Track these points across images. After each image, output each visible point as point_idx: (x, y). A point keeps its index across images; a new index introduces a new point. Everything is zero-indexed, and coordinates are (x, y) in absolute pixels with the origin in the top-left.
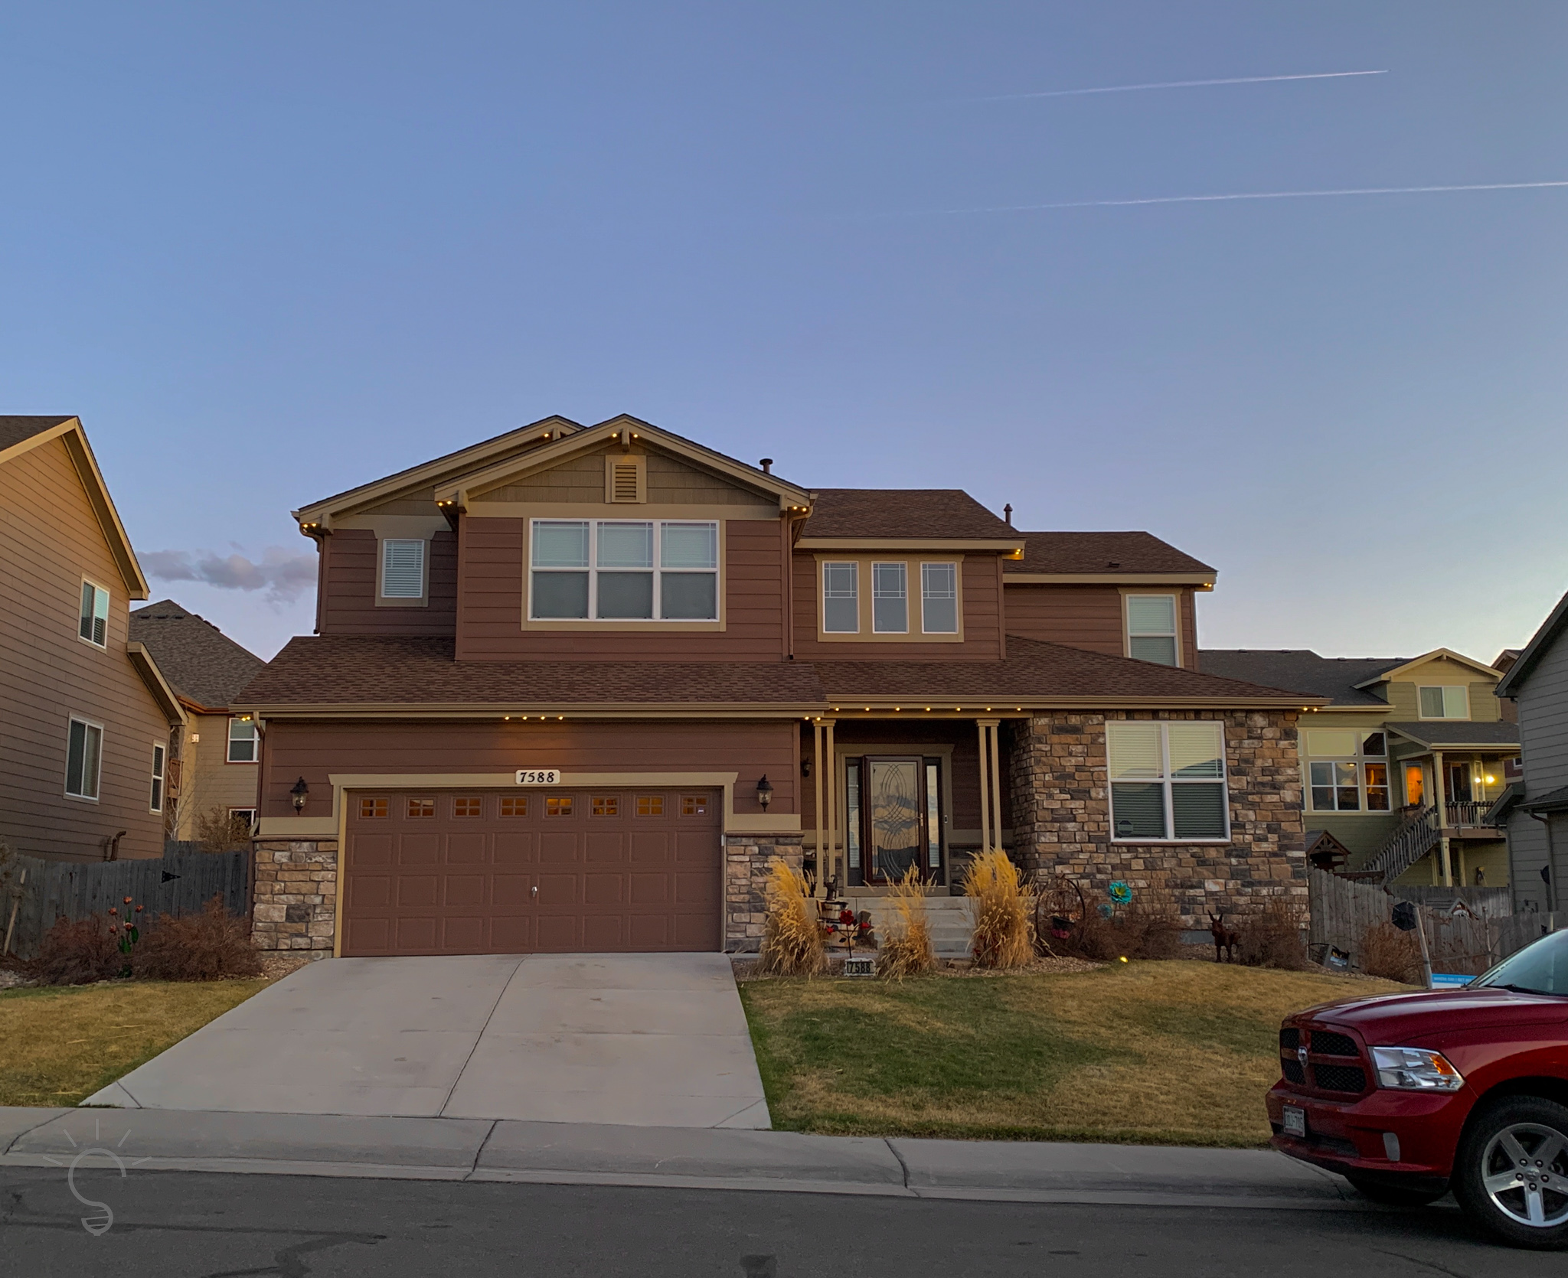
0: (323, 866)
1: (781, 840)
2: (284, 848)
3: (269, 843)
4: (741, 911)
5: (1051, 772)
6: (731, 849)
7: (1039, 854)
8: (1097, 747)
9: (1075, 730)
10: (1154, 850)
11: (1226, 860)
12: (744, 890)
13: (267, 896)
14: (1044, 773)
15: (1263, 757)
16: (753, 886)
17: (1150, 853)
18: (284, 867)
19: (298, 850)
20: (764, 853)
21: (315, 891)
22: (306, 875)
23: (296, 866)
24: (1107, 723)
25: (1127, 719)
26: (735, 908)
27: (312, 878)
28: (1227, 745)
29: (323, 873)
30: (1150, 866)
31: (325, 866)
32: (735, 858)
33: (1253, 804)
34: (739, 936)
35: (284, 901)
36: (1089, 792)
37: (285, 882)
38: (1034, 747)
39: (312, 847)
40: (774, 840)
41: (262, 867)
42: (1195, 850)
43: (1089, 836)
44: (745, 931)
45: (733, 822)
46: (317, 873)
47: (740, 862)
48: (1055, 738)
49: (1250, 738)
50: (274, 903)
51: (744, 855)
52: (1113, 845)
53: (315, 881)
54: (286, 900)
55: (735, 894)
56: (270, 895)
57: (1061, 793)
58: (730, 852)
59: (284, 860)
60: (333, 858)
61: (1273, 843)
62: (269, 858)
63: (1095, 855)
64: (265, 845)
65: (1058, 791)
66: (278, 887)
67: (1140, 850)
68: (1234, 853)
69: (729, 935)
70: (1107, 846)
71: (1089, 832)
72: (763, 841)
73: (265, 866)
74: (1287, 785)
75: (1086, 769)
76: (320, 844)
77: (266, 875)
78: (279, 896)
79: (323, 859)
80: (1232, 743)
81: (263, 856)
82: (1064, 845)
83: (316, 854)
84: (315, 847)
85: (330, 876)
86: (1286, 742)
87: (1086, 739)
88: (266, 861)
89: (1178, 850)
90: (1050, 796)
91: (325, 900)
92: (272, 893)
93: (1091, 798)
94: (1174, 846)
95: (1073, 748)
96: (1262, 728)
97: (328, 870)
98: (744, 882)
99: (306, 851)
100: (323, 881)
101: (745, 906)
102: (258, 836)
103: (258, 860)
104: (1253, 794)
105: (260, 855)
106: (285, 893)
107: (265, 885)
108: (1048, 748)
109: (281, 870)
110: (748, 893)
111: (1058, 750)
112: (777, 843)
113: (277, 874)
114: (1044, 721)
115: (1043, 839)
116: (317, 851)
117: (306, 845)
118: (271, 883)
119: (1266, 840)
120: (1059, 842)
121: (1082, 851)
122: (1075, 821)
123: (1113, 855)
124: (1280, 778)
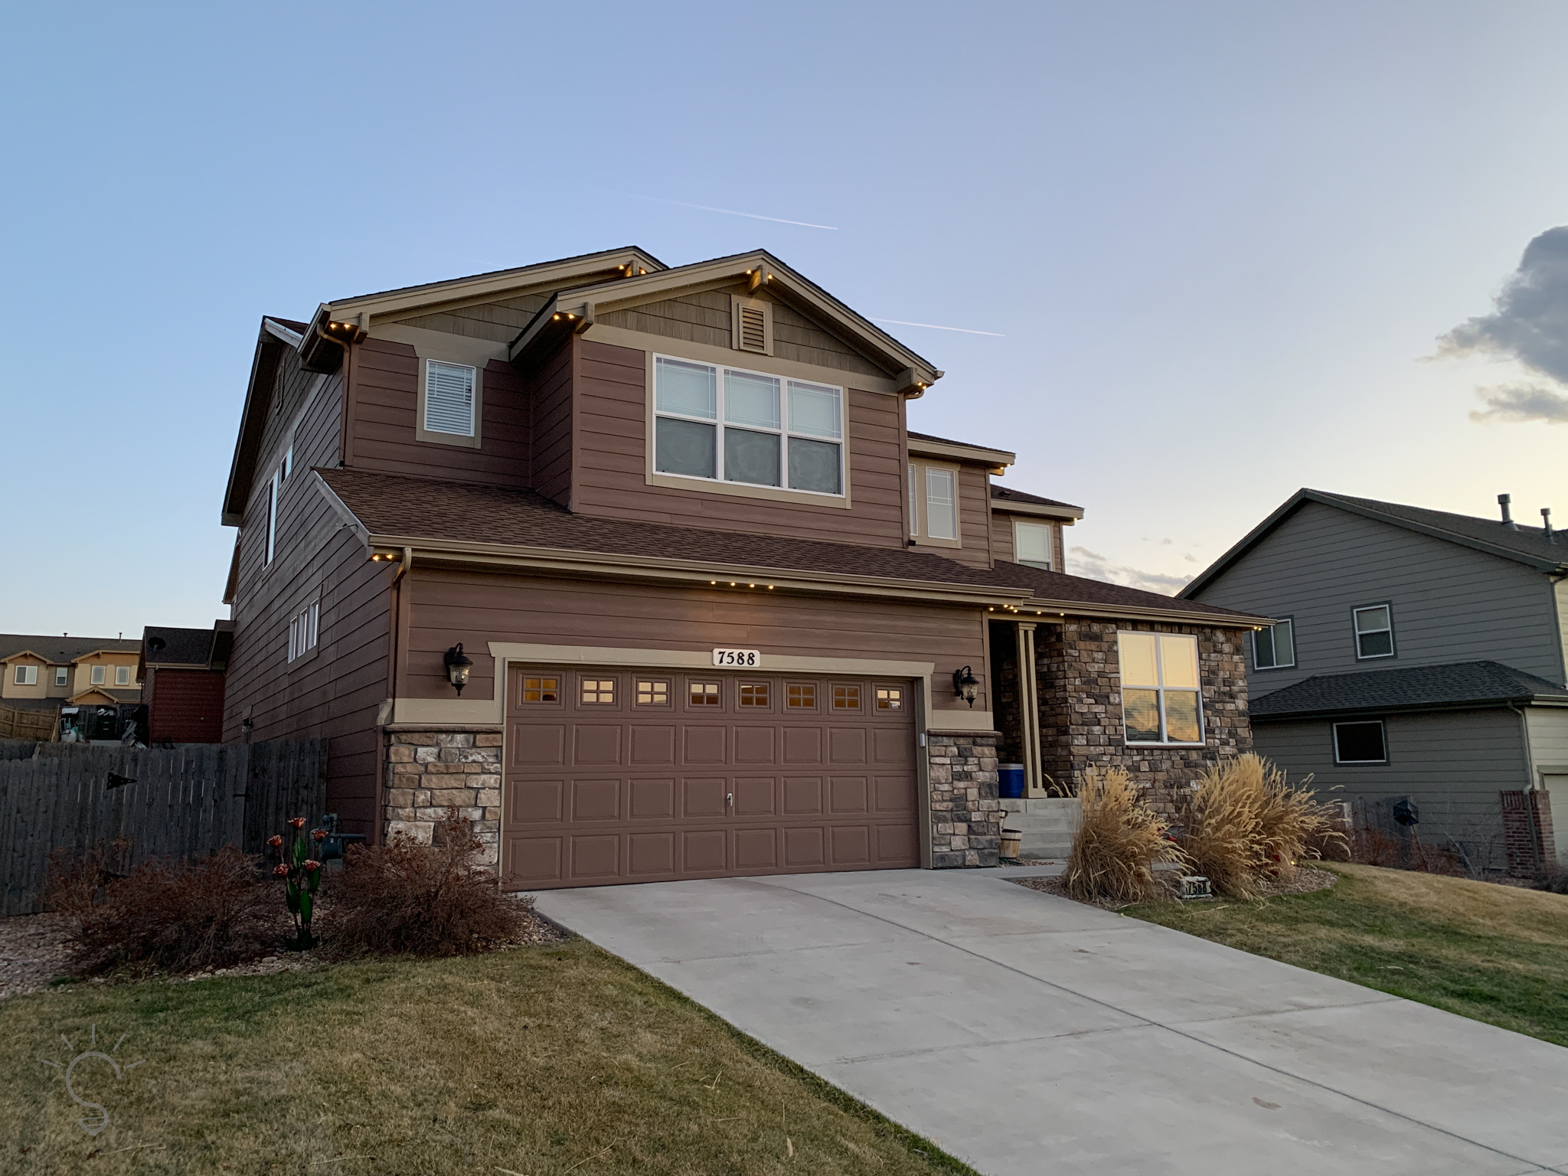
0: (483, 768)
1: (978, 740)
2: (430, 743)
3: (410, 735)
4: (945, 820)
5: (1080, 677)
6: (934, 750)
7: (1074, 756)
8: (1112, 655)
9: (1096, 638)
10: (1156, 752)
11: (1203, 762)
12: (947, 796)
13: (407, 810)
14: (1075, 678)
15: (1223, 670)
16: (955, 792)
17: (1153, 755)
18: (431, 768)
19: (449, 745)
20: (963, 755)
21: (473, 802)
22: (461, 780)
23: (447, 767)
24: (1118, 631)
25: (1133, 629)
26: (939, 819)
27: (469, 784)
28: (1200, 658)
29: (483, 777)
30: (1154, 769)
31: (486, 767)
32: (937, 760)
33: (1218, 711)
34: (945, 849)
35: (430, 817)
36: (1108, 697)
37: (431, 789)
38: (1067, 652)
39: (468, 741)
40: (970, 740)
41: (400, 769)
42: (1183, 753)
43: (1109, 738)
44: (950, 843)
45: (936, 719)
46: (475, 776)
47: (943, 764)
48: (1082, 645)
49: (1215, 652)
50: (415, 821)
51: (944, 756)
52: (1128, 747)
53: (472, 788)
54: (433, 816)
55: (939, 801)
56: (412, 809)
57: (1087, 697)
58: (933, 753)
59: (431, 759)
60: (496, 756)
61: (1233, 747)
62: (410, 755)
63: (1115, 757)
64: (403, 737)
65: (1085, 696)
66: (422, 797)
67: (1146, 752)
68: (1209, 756)
69: (936, 849)
70: (1123, 749)
71: (1109, 735)
72: (961, 741)
73: (405, 768)
74: (1239, 695)
75: (1106, 675)
76: (478, 737)
77: (404, 780)
78: (423, 810)
79: (483, 757)
80: (1204, 656)
81: (400, 753)
82: (1092, 748)
83: (474, 750)
84: (472, 740)
85: (492, 781)
86: (1238, 657)
87: (1105, 646)
88: (405, 760)
89: (1172, 753)
90: (1080, 701)
91: (488, 815)
92: (413, 806)
93: (1109, 703)
94: (1169, 749)
95: (1095, 655)
96: (1222, 644)
97: (491, 773)
98: (946, 787)
99: (460, 746)
100: (484, 788)
101: (948, 815)
102: (393, 726)
103: (393, 758)
104: (1218, 702)
105: (396, 753)
106: (431, 805)
107: (403, 794)
108: (1077, 654)
109: (426, 772)
110: (951, 800)
111: (1085, 657)
112: (975, 744)
113: (420, 778)
114: (1073, 627)
115: (1076, 742)
116: (474, 746)
117: (459, 737)
118: (412, 791)
119: (1228, 744)
120: (1088, 745)
121: (1105, 754)
122: (1099, 725)
123: (1127, 757)
124: (1235, 688)
